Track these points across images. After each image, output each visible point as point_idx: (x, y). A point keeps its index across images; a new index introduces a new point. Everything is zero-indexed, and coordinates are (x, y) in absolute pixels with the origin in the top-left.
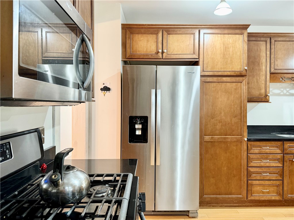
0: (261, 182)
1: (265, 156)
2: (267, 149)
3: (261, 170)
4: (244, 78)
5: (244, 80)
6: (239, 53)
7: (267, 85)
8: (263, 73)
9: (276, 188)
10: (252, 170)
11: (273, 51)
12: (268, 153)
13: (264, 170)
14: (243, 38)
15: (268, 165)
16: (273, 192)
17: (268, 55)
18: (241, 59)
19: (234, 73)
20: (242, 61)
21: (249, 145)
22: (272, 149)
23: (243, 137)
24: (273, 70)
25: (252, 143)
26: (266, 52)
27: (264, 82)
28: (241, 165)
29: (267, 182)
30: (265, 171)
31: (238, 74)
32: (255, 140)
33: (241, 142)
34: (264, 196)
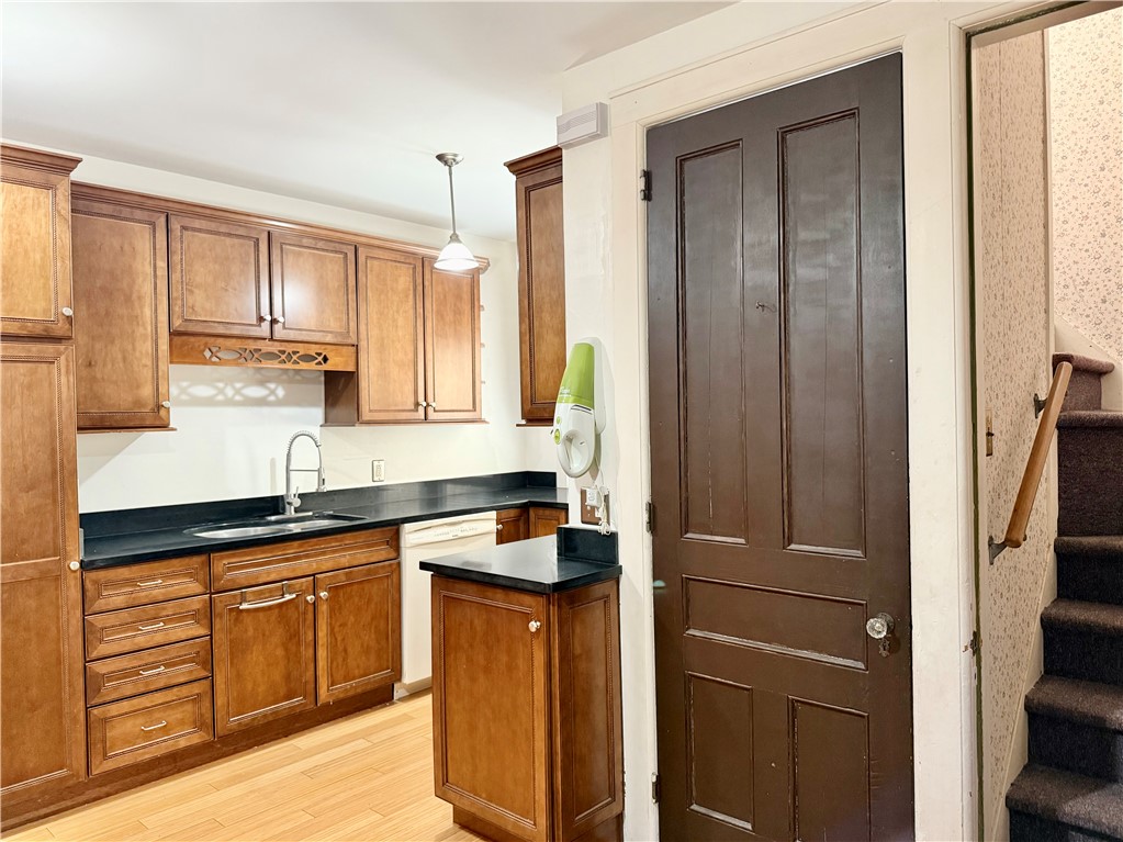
0: (135, 701)
1: (148, 610)
2: (157, 586)
3: (136, 663)
4: (62, 347)
5: (60, 354)
6: (38, 257)
7: (160, 374)
8: (146, 329)
9: (189, 707)
10: (100, 668)
11: (176, 258)
12: (161, 598)
13: (147, 657)
14: (55, 204)
15: (159, 638)
16: (182, 723)
17: (162, 272)
18: (47, 279)
19: (19, 329)
20: (52, 284)
21: (88, 585)
22: (172, 585)
23: (66, 557)
24: (177, 323)
25: (102, 575)
26: (155, 260)
27: (149, 363)
28: (59, 662)
29: (159, 698)
30: (152, 660)
31: (39, 330)
32: (110, 562)
33: (57, 578)
34: (151, 745)
